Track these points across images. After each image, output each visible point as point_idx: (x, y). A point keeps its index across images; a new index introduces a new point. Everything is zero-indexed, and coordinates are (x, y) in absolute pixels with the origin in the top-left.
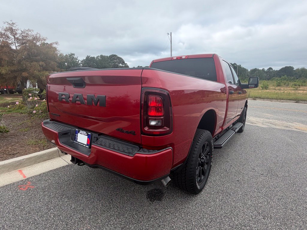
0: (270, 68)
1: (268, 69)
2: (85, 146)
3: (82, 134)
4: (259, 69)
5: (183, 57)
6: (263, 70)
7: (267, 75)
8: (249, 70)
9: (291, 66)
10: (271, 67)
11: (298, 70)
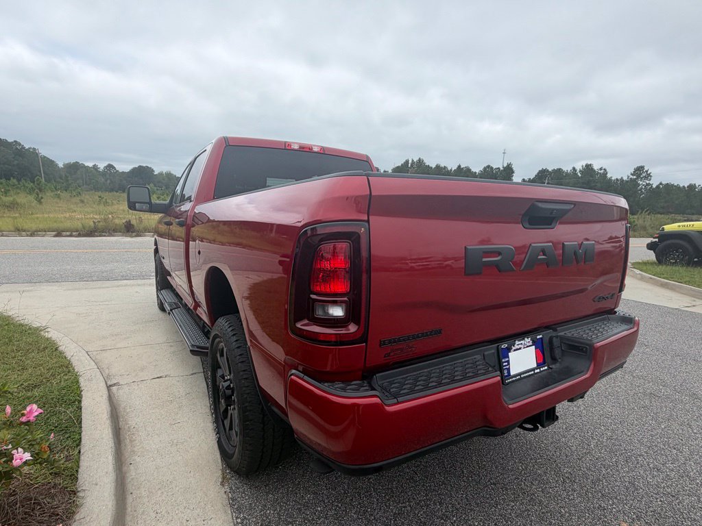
0: (110, 166)
1: (106, 167)
2: (538, 371)
3: (520, 349)
4: (87, 164)
5: (316, 149)
6: (95, 167)
7: (106, 181)
8: (61, 165)
9: (149, 166)
10: (112, 163)
11: (161, 174)
